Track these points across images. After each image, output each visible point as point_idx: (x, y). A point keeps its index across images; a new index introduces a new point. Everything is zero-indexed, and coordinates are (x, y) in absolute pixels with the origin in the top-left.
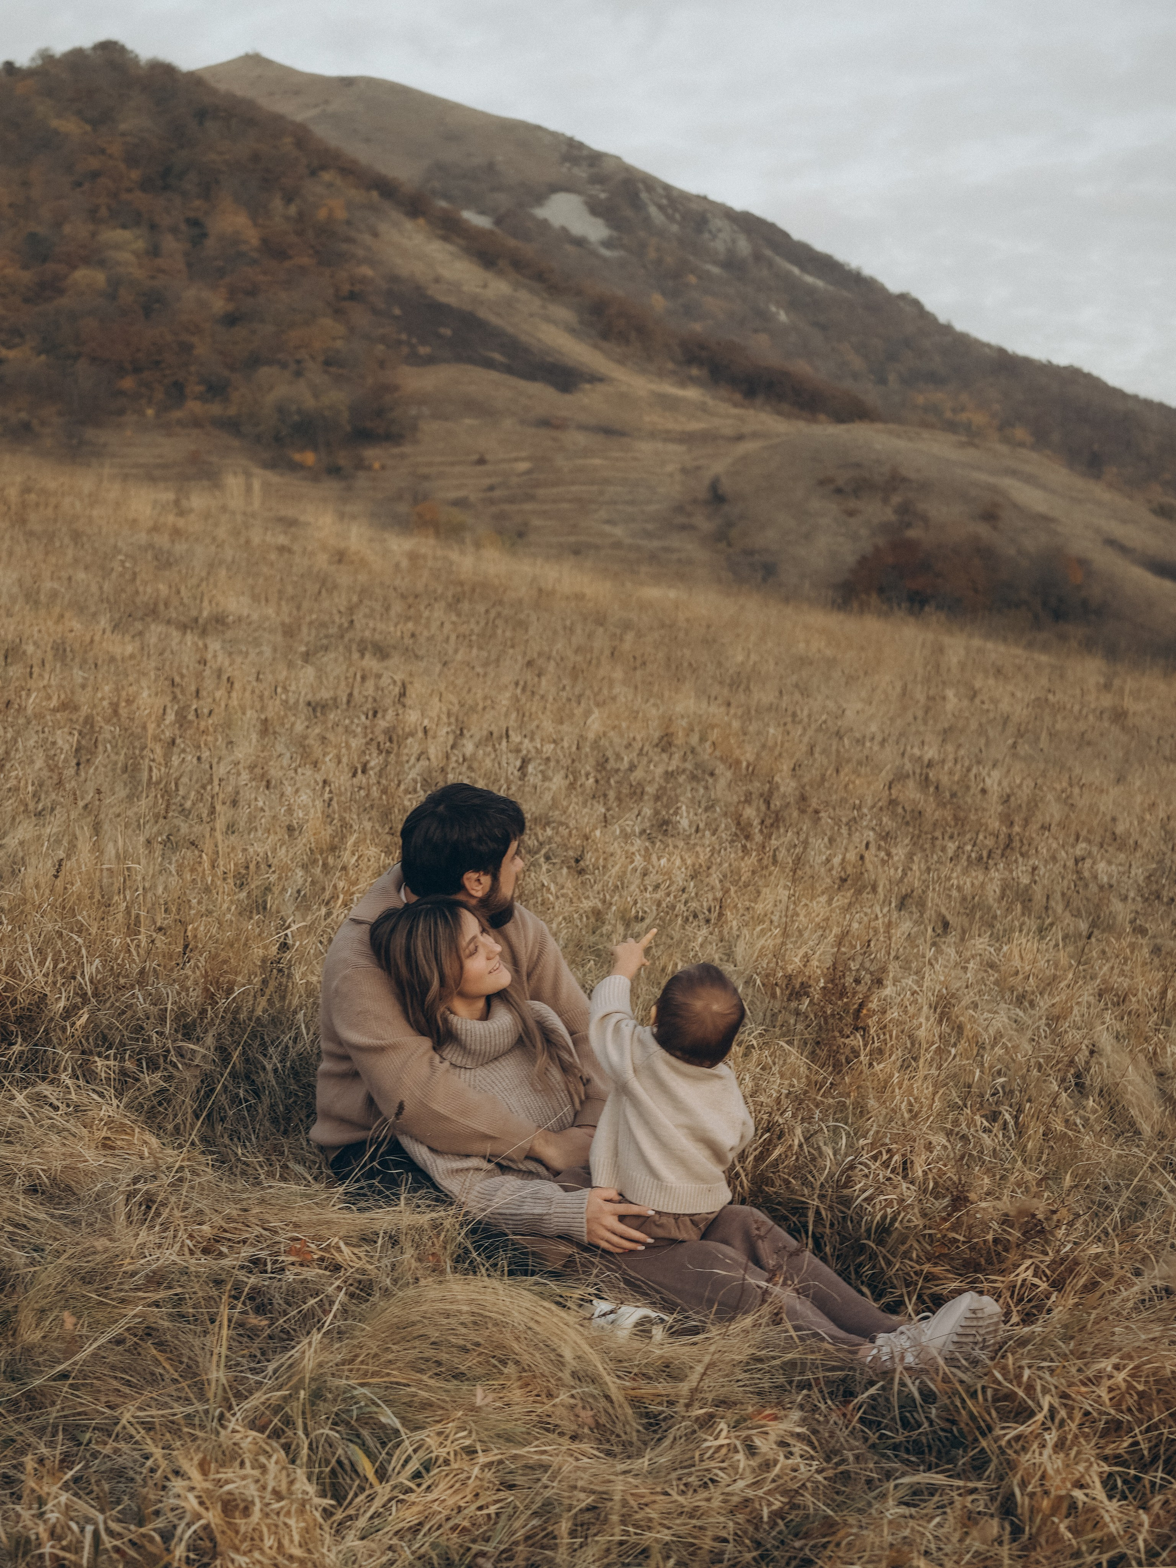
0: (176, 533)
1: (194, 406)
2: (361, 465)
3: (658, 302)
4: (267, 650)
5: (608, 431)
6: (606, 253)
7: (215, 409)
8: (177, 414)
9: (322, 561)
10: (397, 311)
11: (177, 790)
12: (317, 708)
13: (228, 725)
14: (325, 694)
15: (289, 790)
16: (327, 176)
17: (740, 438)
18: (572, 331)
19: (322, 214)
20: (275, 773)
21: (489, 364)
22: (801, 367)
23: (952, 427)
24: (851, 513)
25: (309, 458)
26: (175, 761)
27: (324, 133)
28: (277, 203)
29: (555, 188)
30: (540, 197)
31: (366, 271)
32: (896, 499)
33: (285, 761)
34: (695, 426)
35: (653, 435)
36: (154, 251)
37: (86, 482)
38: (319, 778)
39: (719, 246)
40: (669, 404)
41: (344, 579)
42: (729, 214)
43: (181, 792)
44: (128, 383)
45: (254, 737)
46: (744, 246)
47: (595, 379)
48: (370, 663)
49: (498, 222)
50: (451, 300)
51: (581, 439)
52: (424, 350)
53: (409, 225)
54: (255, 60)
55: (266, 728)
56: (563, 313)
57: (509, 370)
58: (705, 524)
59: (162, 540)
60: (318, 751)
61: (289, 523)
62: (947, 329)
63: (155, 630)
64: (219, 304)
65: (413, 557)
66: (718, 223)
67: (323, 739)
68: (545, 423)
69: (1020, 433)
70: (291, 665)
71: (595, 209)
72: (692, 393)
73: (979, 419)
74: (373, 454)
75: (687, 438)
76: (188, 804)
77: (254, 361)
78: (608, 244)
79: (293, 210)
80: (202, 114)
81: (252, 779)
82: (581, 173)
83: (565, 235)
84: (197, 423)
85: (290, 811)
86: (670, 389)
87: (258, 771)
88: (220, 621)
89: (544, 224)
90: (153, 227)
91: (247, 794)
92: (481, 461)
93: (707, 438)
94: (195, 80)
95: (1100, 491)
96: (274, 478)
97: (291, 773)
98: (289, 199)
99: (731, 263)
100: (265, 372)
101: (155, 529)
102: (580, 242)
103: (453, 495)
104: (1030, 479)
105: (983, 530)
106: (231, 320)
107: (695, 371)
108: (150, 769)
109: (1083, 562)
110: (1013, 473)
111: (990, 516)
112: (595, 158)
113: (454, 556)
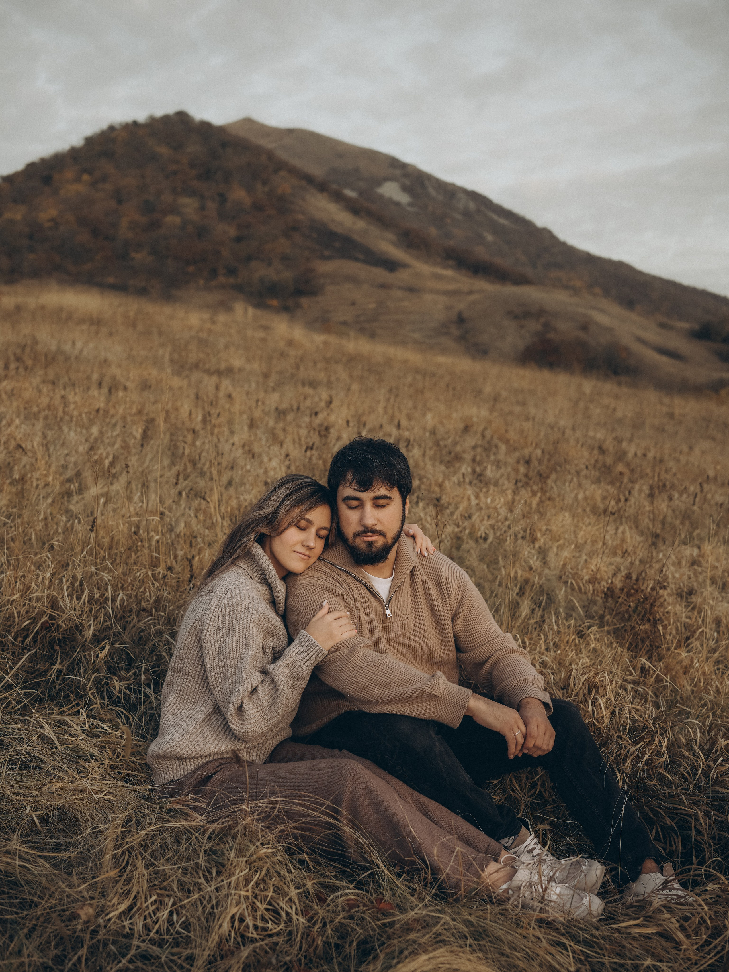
0: (210, 331)
1: (222, 279)
2: (298, 306)
3: (433, 231)
4: (254, 385)
5: (411, 290)
6: (410, 209)
7: (231, 281)
8: (213, 283)
9: (281, 344)
10: (314, 235)
11: (200, 459)
12: (281, 413)
13: (230, 422)
14: (284, 406)
15: (265, 459)
16: (282, 173)
17: (470, 293)
18: (394, 244)
19: (279, 191)
20: (256, 449)
21: (356, 259)
22: (498, 260)
23: (566, 287)
24: (522, 327)
25: (274, 302)
26: (198, 443)
27: (282, 154)
28: (259, 186)
29: (386, 179)
30: (379, 182)
31: (300, 217)
32: (542, 320)
33: (263, 442)
34: (451, 287)
35: (431, 291)
36: (203, 208)
37: (167, 310)
38: (283, 451)
39: (461, 205)
40: (438, 277)
41: (293, 353)
42: (465, 191)
43: (203, 460)
44: (191, 269)
45: (246, 428)
46: (472, 206)
47: (405, 266)
48: (308, 390)
49: (361, 194)
50: (339, 230)
51: (399, 294)
52: (327, 253)
53: (319, 196)
54: (248, 122)
55: (252, 425)
56: (390, 236)
57: (366, 262)
58: (456, 332)
59: (203, 335)
60: (281, 436)
61: (266, 328)
62: (564, 244)
63: (195, 376)
64: (232, 232)
65: (325, 343)
66: (460, 195)
67: (284, 430)
68: (383, 286)
69: (597, 290)
70: (266, 391)
71: (405, 189)
72: (449, 273)
73: (578, 284)
74: (304, 301)
75: (447, 293)
76: (205, 469)
77: (249, 258)
78: (410, 204)
79: (266, 189)
80: (224, 145)
81: (244, 453)
82: (398, 172)
83: (392, 202)
84: (223, 287)
85: (266, 472)
86: (439, 270)
87: (247, 448)
88: (229, 371)
89: (381, 197)
90: (202, 197)
91: (241, 462)
92: (353, 304)
93: (456, 293)
94: (221, 129)
95: (633, 316)
96: (258, 312)
97: (267, 449)
98: (264, 183)
99: (467, 214)
100: (254, 264)
101: (201, 329)
102: (397, 204)
103: (341, 319)
104: (603, 311)
105: (582, 335)
106: (239, 239)
107: (450, 262)
108: (184, 448)
109: (627, 349)
110: (595, 308)
111: (584, 327)
112: (404, 166)
113: (344, 342)
